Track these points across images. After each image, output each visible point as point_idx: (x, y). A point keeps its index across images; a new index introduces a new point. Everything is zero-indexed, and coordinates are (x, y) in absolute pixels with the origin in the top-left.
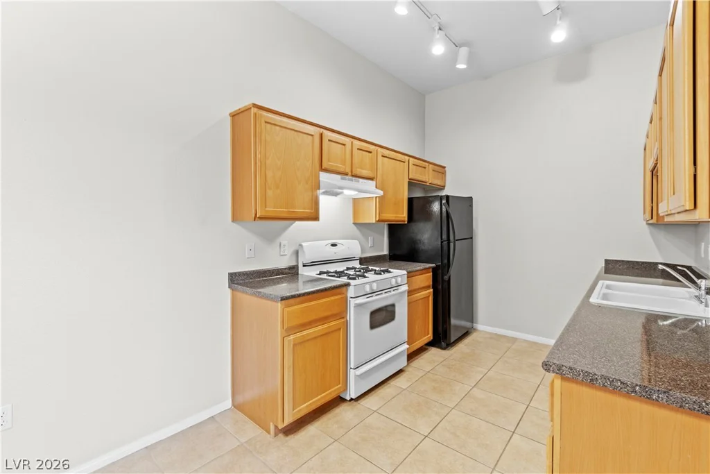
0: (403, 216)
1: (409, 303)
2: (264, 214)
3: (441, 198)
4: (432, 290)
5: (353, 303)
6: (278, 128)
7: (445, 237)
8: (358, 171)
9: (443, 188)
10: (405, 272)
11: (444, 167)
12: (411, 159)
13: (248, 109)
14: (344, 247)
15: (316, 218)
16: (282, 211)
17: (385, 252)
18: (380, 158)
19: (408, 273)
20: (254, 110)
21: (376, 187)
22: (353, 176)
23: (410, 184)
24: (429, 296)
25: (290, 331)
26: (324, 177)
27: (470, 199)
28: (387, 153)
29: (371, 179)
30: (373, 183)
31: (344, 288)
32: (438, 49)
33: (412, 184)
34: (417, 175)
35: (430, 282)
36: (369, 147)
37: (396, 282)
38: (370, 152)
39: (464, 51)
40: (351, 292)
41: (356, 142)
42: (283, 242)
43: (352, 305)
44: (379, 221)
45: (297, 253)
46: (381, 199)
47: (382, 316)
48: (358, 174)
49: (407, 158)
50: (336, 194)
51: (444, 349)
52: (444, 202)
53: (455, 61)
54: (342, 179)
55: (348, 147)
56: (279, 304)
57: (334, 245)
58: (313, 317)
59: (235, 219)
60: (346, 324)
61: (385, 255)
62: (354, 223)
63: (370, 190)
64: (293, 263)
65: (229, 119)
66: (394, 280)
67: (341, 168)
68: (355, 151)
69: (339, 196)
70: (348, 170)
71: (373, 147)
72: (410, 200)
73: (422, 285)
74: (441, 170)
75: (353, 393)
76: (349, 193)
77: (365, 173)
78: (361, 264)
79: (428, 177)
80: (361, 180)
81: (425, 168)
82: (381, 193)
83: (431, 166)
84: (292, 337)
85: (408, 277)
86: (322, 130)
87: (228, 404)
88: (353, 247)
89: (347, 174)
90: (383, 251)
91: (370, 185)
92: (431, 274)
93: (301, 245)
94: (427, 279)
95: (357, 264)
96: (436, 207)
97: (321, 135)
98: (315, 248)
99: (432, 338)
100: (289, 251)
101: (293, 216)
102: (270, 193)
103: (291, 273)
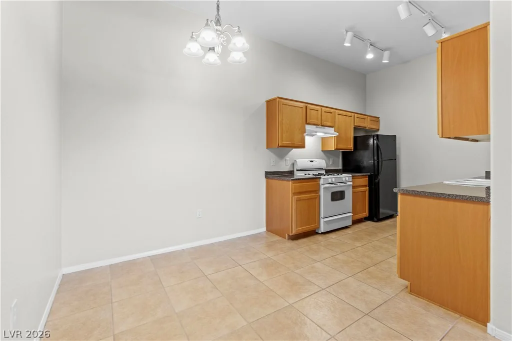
0: (350, 146)
1: (353, 193)
2: (282, 145)
3: (374, 136)
4: (368, 188)
5: (322, 186)
6: (288, 106)
7: (376, 158)
8: (325, 123)
9: (378, 130)
10: (351, 175)
11: (379, 118)
12: (356, 115)
13: (275, 99)
14: (316, 163)
15: (304, 147)
16: (289, 143)
17: (340, 167)
18: (337, 115)
19: (353, 176)
20: (278, 100)
21: (335, 131)
22: (322, 126)
23: (355, 129)
24: (366, 191)
25: (294, 194)
26: (308, 127)
27: (395, 136)
28: (341, 112)
29: (332, 127)
30: (333, 129)
31: (318, 180)
32: (370, 56)
33: (356, 129)
34: (359, 123)
35: (367, 183)
36: (330, 110)
37: (345, 180)
38: (331, 113)
39: (386, 54)
40: (322, 181)
41: (323, 108)
42: (287, 159)
43: (322, 188)
44: (336, 149)
45: (293, 164)
46: (337, 137)
47: (338, 196)
48: (325, 124)
49: (353, 114)
50: (312, 135)
51: (376, 222)
52: (375, 138)
53: (382, 59)
54: (316, 127)
55: (320, 112)
56: (290, 182)
57: (312, 161)
58: (305, 190)
59: (268, 147)
60: (319, 197)
61: (340, 169)
62: (322, 151)
63: (331, 133)
64: (292, 170)
65: (265, 103)
66: (344, 179)
67: (316, 122)
68: (323, 113)
69: (314, 137)
70: (319, 123)
71: (333, 110)
72: (355, 138)
73: (362, 184)
74: (376, 120)
75: (322, 230)
76: (319, 134)
77: (329, 124)
78: (326, 172)
79: (368, 124)
80: (326, 128)
81: (365, 119)
82: (338, 134)
83: (369, 117)
84: (296, 197)
85: (352, 179)
86: (306, 105)
87: (264, 229)
88: (321, 163)
89: (319, 125)
90: (339, 167)
91: (332, 130)
92: (367, 179)
93: (295, 161)
94: (364, 181)
95: (324, 172)
96: (371, 141)
97: (306, 107)
98: (303, 163)
99: (368, 215)
100: (289, 163)
101: (293, 146)
102: (284, 135)
103: (291, 173)
